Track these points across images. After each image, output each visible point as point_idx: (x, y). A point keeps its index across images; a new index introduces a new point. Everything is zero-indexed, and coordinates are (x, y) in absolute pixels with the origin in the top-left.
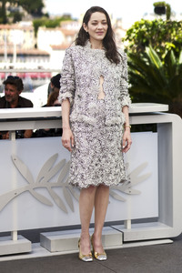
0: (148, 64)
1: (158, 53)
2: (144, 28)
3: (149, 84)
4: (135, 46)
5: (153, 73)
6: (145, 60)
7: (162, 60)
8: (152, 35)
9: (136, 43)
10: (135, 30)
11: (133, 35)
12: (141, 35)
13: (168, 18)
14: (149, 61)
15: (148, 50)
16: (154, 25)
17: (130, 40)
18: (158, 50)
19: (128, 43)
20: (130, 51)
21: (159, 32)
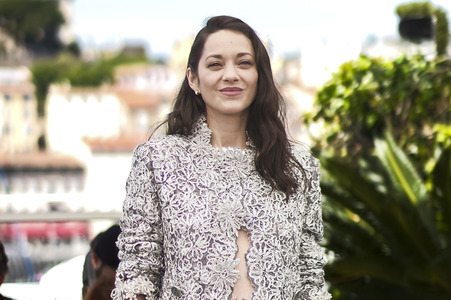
0: (382, 189)
1: (412, 157)
2: (368, 82)
3: (387, 250)
4: (344, 137)
5: (400, 217)
6: (375, 178)
7: (425, 177)
8: (393, 102)
9: (345, 129)
10: (341, 90)
11: (336, 103)
12: (361, 103)
13: (441, 50)
14: (387, 181)
15: (381, 149)
16: (400, 71)
17: (329, 120)
18: (414, 149)
19: (320, 130)
20: (328, 153)
21: (414, 94)
